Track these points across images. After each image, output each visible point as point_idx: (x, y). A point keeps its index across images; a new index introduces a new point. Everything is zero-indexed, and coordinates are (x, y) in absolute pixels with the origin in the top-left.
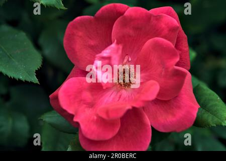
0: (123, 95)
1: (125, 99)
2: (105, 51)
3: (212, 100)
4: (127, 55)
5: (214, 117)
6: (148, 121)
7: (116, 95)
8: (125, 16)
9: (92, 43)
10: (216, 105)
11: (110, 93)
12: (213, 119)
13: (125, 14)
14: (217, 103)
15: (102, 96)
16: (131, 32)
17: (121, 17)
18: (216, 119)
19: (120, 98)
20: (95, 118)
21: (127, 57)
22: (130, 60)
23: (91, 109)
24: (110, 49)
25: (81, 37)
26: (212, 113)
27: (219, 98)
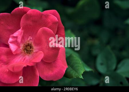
0: (26, 58)
1: (27, 60)
2: (15, 33)
3: (77, 63)
4: (30, 36)
5: (76, 73)
6: (38, 74)
7: (22, 58)
8: (27, 14)
9: (10, 28)
10: (78, 66)
11: (19, 57)
12: (75, 74)
13: (27, 13)
14: (79, 65)
15: (14, 58)
16: (31, 23)
17: (25, 14)
18: (77, 74)
19: (24, 59)
20: (8, 70)
21: (29, 37)
22: (31, 38)
23: (6, 65)
24: (18, 32)
25: (2, 24)
26: (75, 71)
27: (81, 63)
